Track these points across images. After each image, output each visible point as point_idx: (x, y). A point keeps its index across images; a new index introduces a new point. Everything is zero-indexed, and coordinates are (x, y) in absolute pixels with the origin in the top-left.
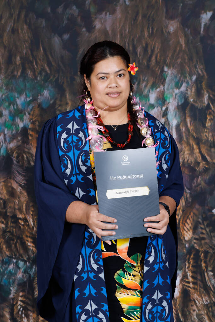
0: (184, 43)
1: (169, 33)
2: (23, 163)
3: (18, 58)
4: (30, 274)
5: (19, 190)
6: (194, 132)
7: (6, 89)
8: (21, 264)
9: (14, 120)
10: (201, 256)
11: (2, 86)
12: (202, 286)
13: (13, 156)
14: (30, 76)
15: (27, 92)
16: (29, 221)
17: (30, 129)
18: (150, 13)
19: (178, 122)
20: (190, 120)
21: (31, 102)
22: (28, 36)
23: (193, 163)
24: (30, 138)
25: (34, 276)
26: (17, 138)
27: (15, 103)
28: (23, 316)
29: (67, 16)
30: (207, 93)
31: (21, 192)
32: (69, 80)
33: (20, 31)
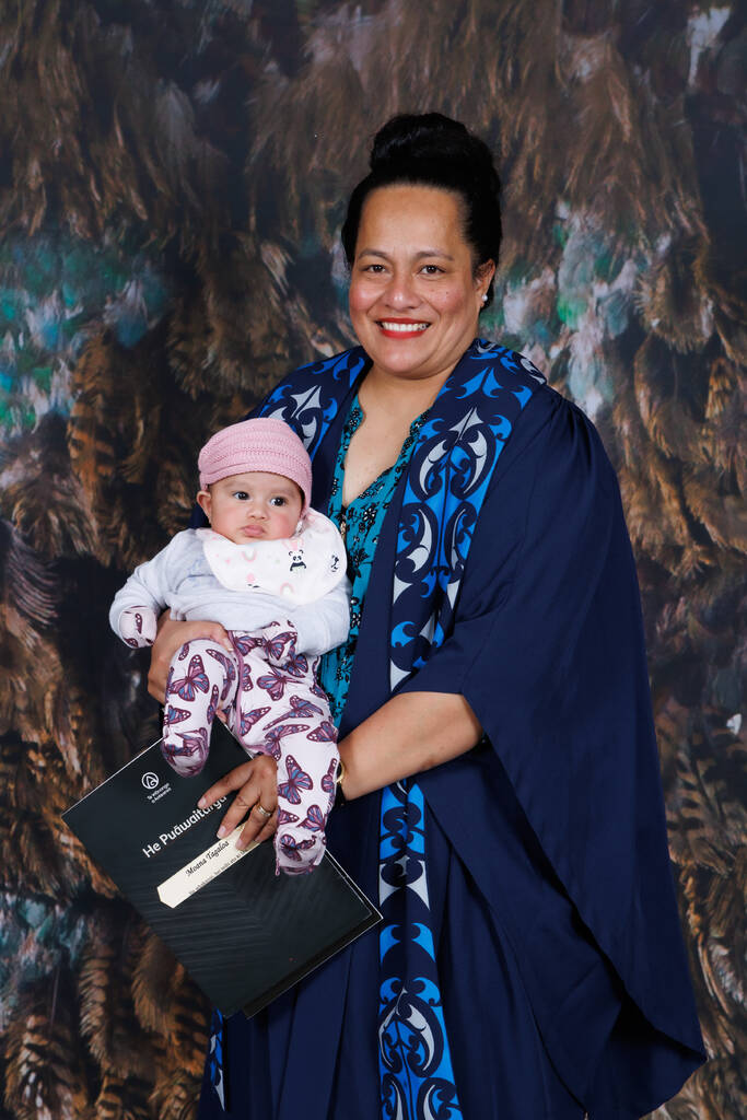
0: (627, 119)
1: (575, 82)
2: (47, 544)
3: (35, 167)
4: (67, 949)
5: (30, 642)
6: (663, 438)
8: (34, 910)
9: (15, 388)
10: (684, 887)
13: (10, 520)
14: (77, 231)
15: (65, 289)
16: (64, 755)
17: (73, 421)
18: (507, 11)
19: (605, 402)
20: (648, 393)
21: (78, 322)
22: (72, 88)
23: (660, 547)
24: (74, 453)
25: (81, 955)
26: (27, 452)
27: (21, 326)
28: (39, 1102)
29: (211, 18)
30: (710, 296)
31: (37, 651)
32: (215, 246)
33: (42, 69)
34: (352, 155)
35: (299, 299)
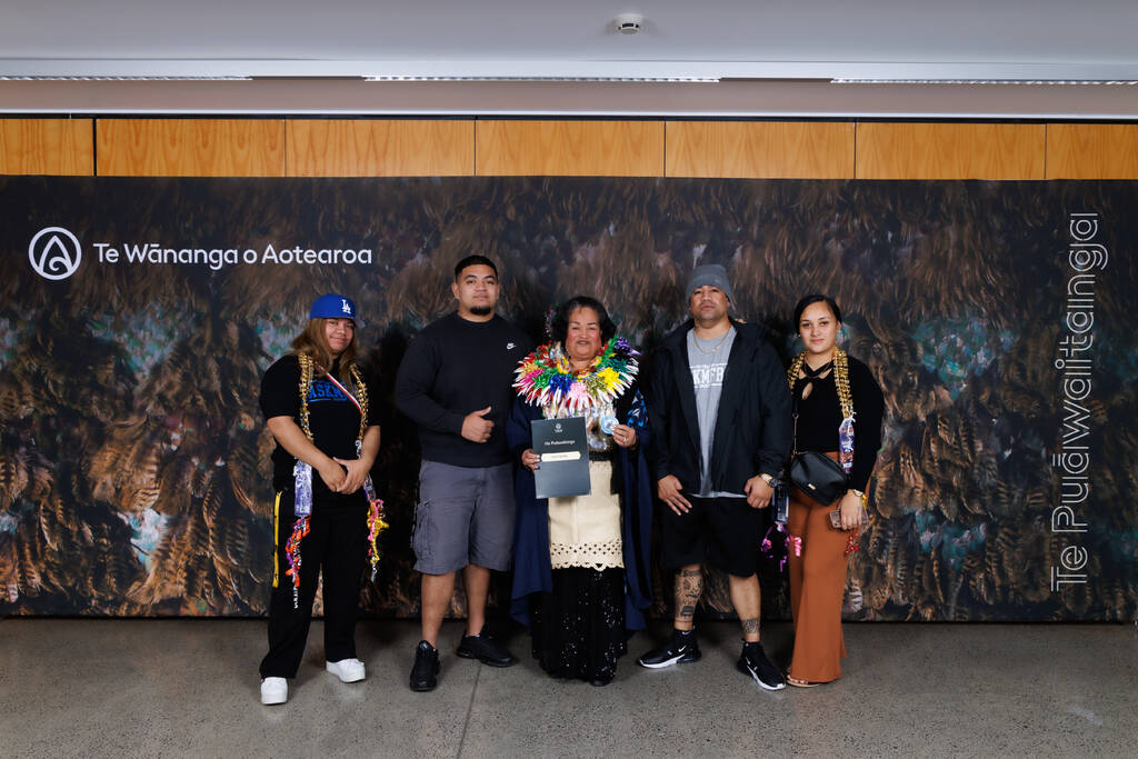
18: (637, 245)
29: (544, 247)
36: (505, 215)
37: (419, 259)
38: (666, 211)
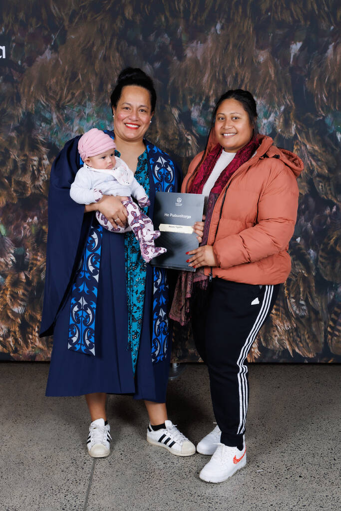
0: (273, 73)
1: (259, 63)
3: (109, 86)
7: (97, 117)
11: (93, 113)
12: (284, 312)
18: (240, 43)
22: (120, 64)
29: (158, 44)
30: (295, 123)
33: (111, 58)
34: (197, 83)
35: (182, 123)
36: (123, 14)
37: (48, 55)
38: (267, 11)
